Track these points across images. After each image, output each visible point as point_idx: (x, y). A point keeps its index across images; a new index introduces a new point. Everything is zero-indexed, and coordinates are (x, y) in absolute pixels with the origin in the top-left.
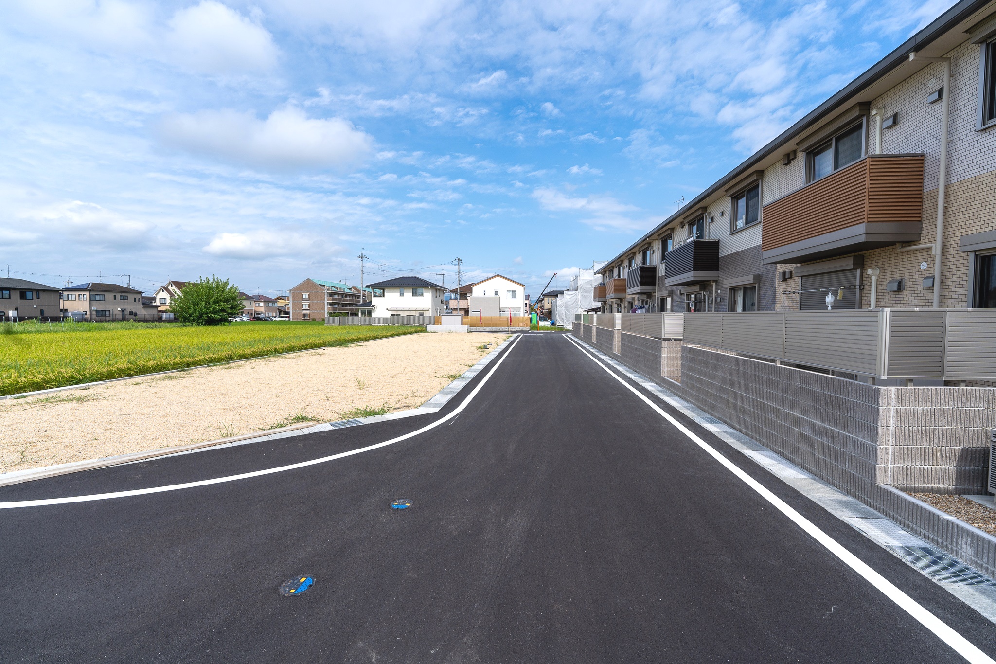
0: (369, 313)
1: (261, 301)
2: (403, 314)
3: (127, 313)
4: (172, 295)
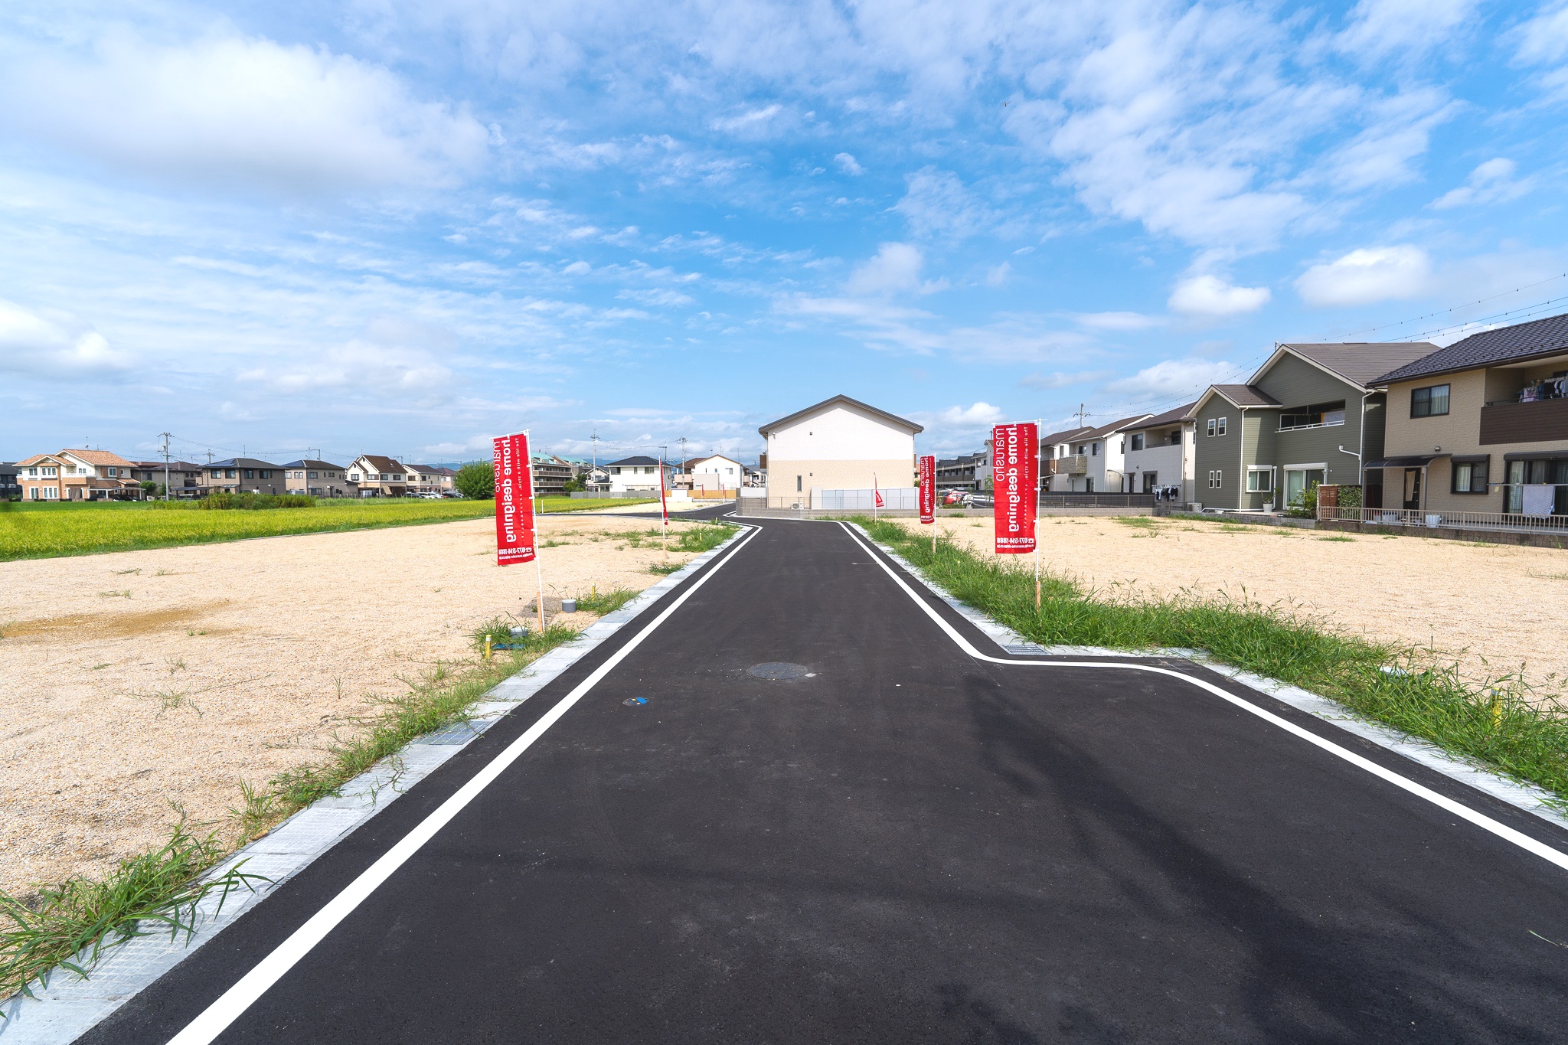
0: (608, 488)
1: (448, 476)
2: (636, 489)
3: (334, 491)
4: (366, 472)
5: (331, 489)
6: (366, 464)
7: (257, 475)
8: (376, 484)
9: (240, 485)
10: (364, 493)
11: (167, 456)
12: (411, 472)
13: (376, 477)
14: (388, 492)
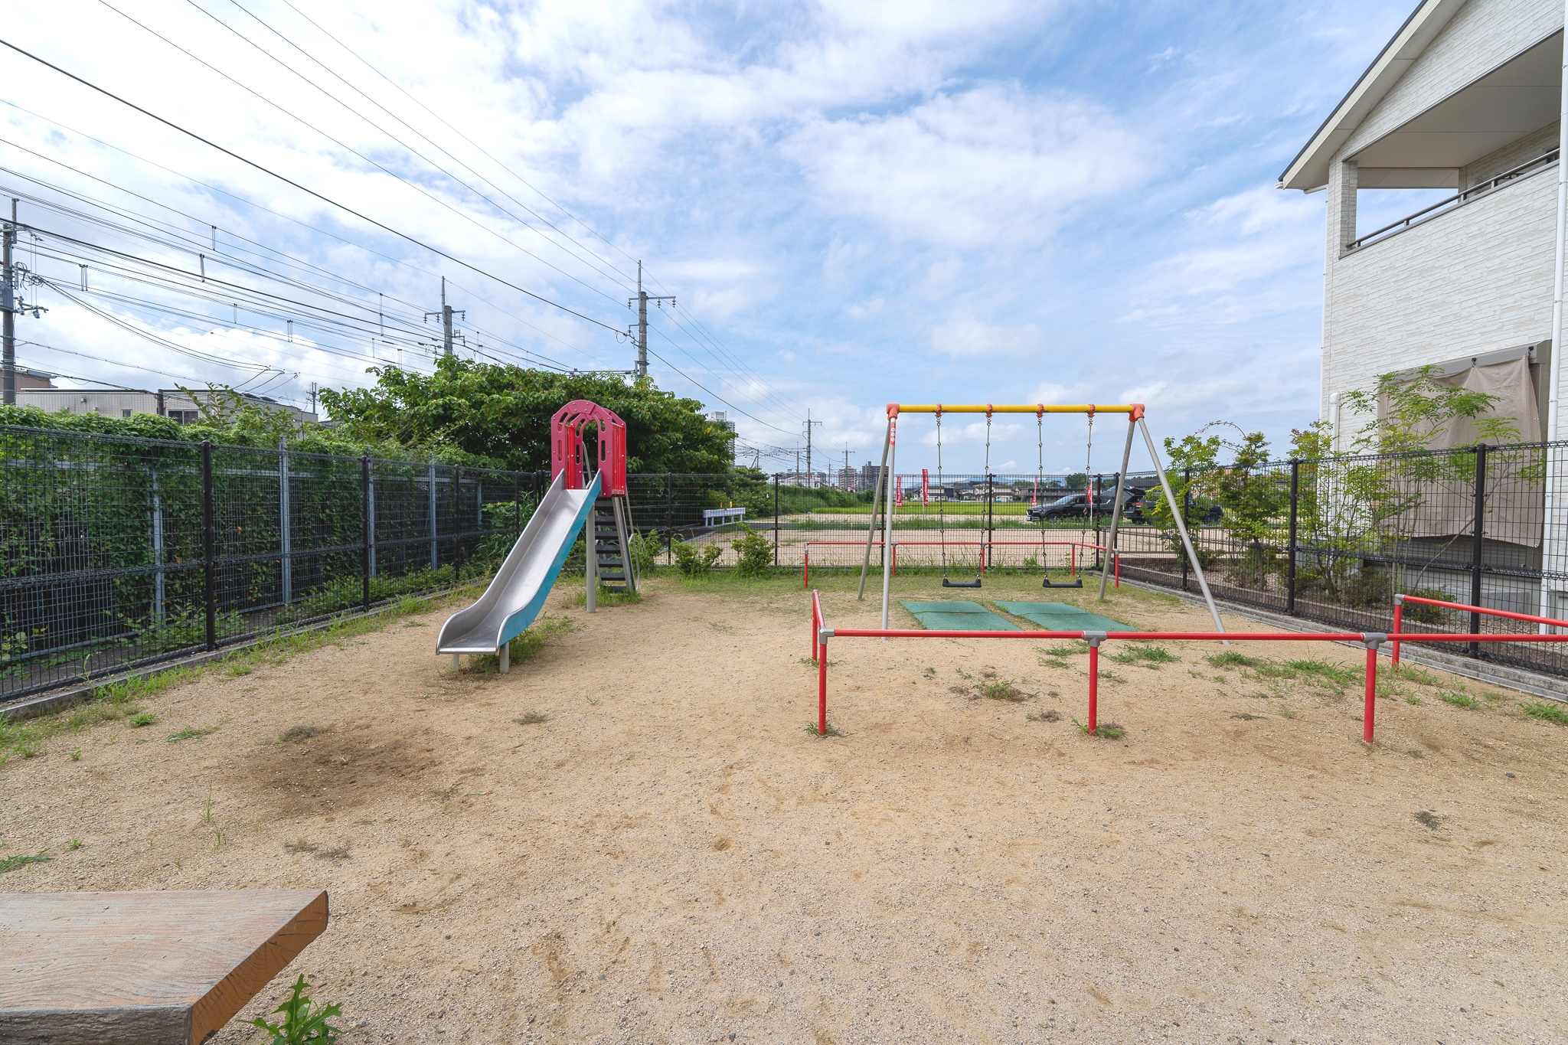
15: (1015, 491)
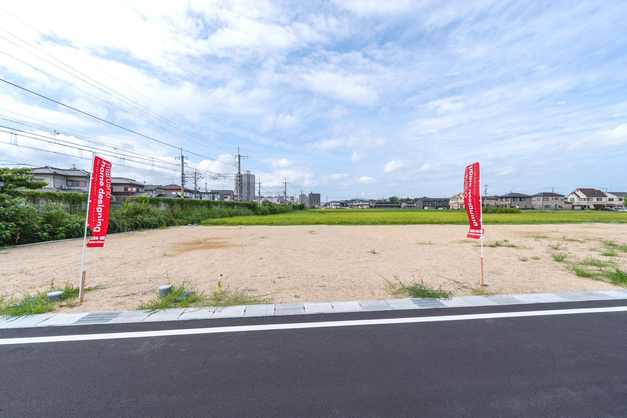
4: (578, 196)
5: (556, 205)
6: (580, 193)
7: (518, 199)
8: (584, 203)
9: (511, 204)
10: (576, 208)
11: (486, 193)
12: (610, 196)
13: (585, 199)
14: (592, 207)
15: (370, 204)
